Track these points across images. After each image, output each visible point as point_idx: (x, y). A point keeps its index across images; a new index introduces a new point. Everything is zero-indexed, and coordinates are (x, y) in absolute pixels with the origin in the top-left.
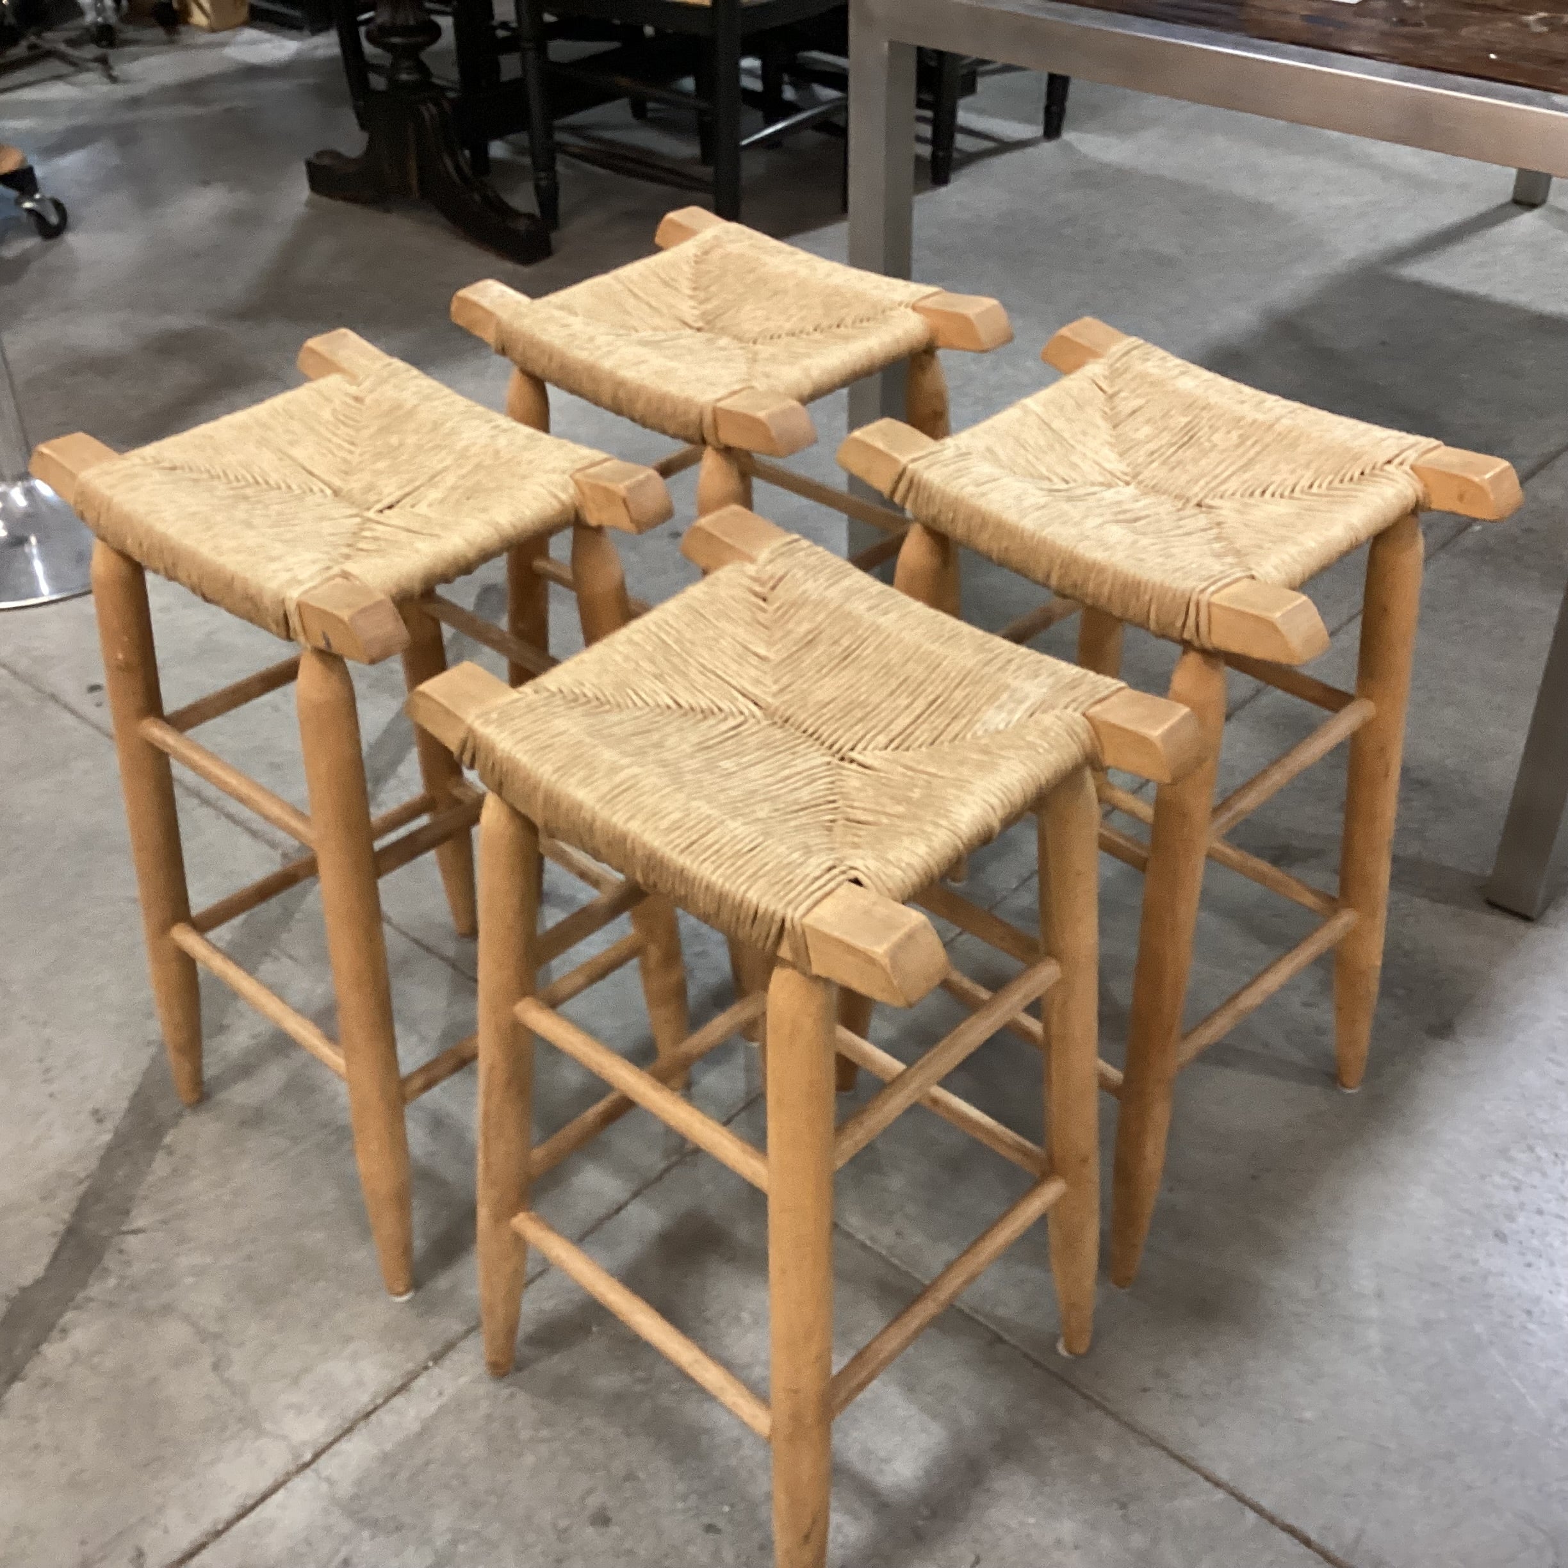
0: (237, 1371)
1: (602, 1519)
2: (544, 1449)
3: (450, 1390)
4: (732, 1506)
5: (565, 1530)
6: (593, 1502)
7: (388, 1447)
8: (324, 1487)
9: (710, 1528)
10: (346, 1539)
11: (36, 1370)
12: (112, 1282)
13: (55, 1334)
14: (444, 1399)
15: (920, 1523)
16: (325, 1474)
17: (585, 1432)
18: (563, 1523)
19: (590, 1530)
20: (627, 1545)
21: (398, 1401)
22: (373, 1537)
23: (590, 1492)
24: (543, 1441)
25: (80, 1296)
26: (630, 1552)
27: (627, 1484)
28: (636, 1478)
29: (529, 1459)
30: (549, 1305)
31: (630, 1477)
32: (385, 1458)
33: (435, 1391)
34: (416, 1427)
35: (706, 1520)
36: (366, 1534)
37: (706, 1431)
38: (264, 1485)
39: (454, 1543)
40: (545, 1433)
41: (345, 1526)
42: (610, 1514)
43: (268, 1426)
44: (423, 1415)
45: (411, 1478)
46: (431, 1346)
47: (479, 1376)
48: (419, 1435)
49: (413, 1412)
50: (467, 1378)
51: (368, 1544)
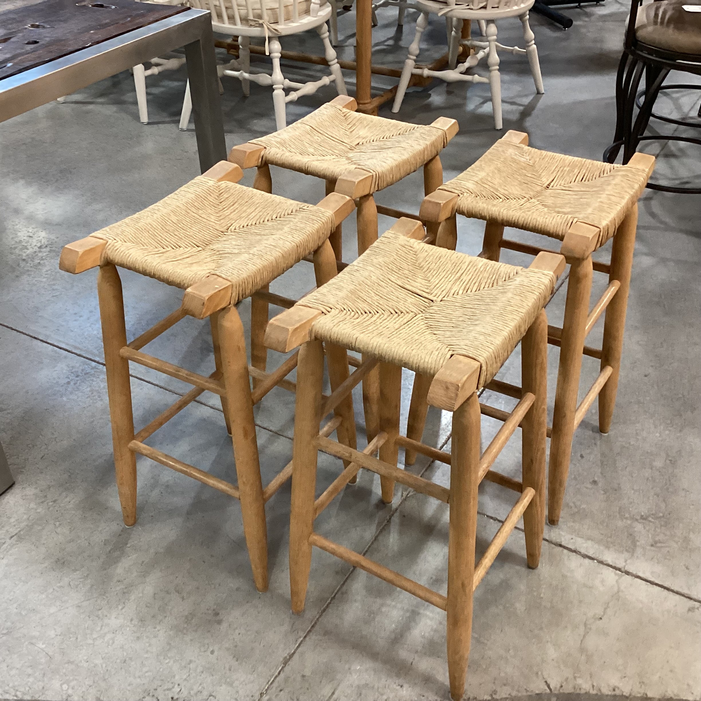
0: (599, 611)
1: (595, 482)
2: (578, 504)
3: (569, 536)
6: (589, 486)
7: (602, 548)
8: (628, 561)
9: (582, 457)
10: (644, 548)
14: (573, 537)
16: (624, 564)
18: (602, 492)
19: (600, 485)
21: (583, 551)
22: (638, 541)
23: (586, 488)
24: (575, 504)
26: (601, 474)
29: (584, 506)
32: (608, 548)
33: (572, 541)
34: (590, 542)
36: (638, 543)
39: (627, 518)
40: (572, 505)
41: (639, 550)
42: (591, 480)
43: (616, 589)
44: (584, 541)
45: (611, 537)
46: (553, 548)
47: (559, 529)
48: (592, 540)
49: (585, 545)
50: (561, 532)
51: (642, 542)
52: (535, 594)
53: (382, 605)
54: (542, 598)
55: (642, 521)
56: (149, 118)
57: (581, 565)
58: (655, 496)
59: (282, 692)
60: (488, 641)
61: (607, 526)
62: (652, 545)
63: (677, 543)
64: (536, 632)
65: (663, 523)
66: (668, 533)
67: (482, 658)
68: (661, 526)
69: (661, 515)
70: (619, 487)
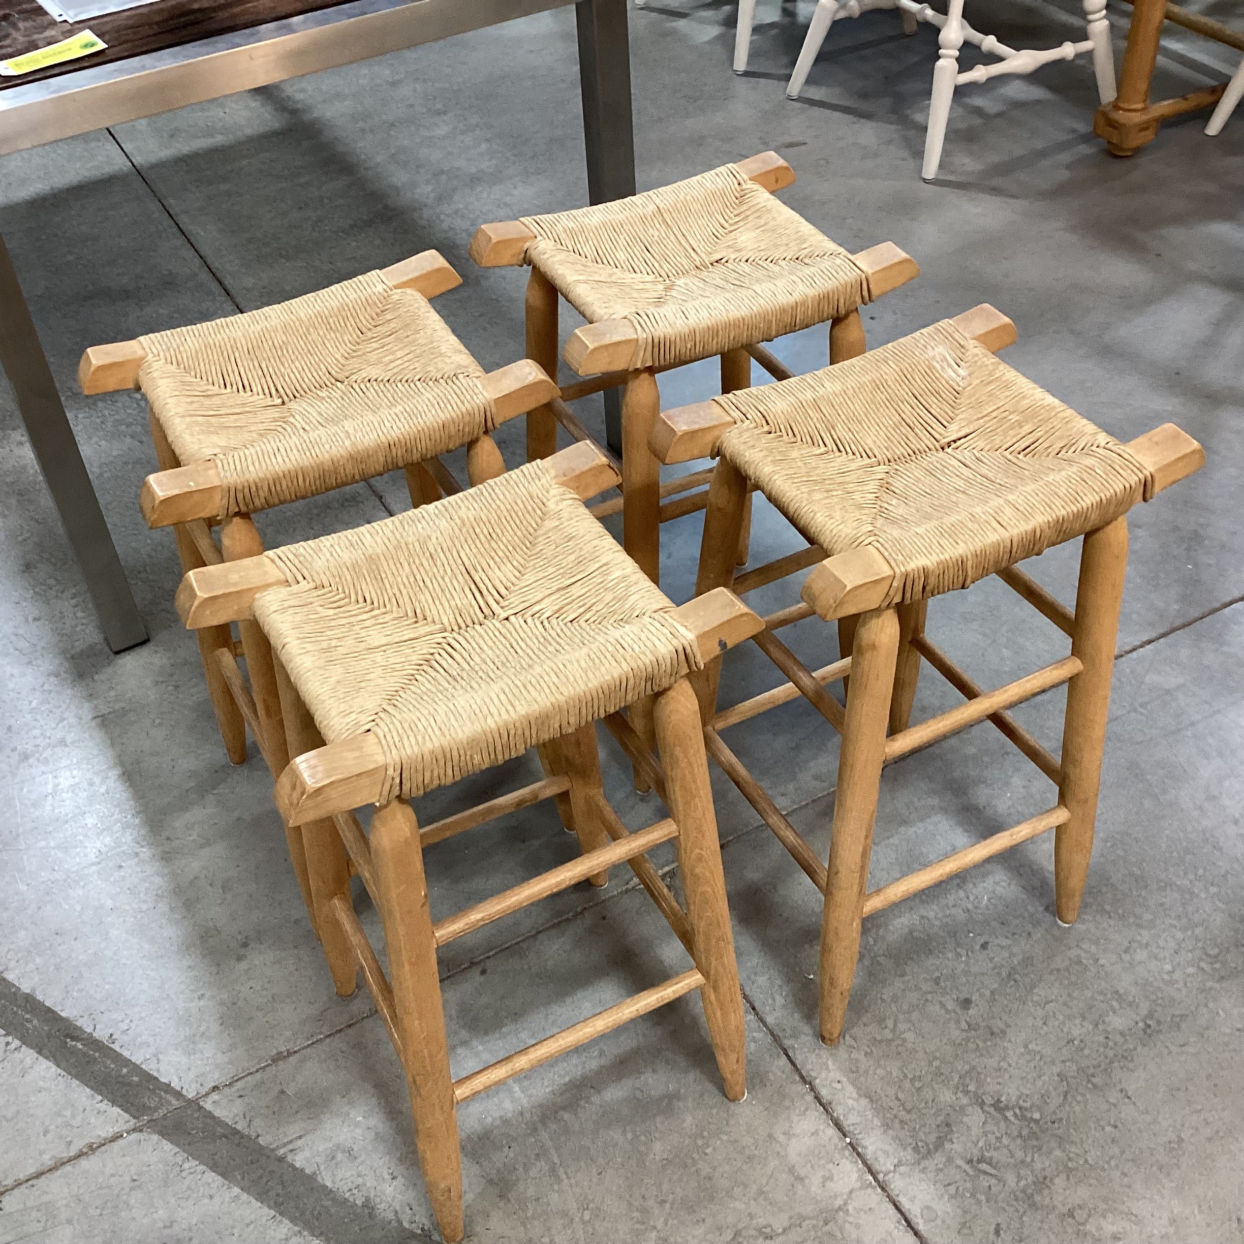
0: (779, 1222)
1: (966, 1003)
2: (902, 1026)
3: (835, 1074)
4: (969, 932)
5: (969, 1025)
6: (951, 1005)
7: (877, 1122)
8: (902, 1169)
9: (984, 946)
10: (950, 1160)
14: (844, 1080)
17: (895, 999)
18: (964, 1025)
19: (971, 1012)
20: (988, 993)
21: (839, 1112)
22: (951, 1141)
23: (943, 1006)
24: (895, 1025)
26: (992, 993)
27: (942, 984)
28: (939, 978)
29: (909, 1036)
30: (780, 1001)
31: (937, 981)
32: (887, 1126)
33: (835, 1085)
34: (864, 1102)
35: (978, 947)
36: (947, 1146)
37: (911, 933)
38: (892, 1210)
39: (966, 1092)
40: (890, 1023)
41: (939, 1159)
42: (962, 996)
43: (839, 1202)
44: (855, 1095)
45: (909, 1112)
46: (794, 1082)
47: (831, 1054)
48: (872, 1101)
49: (850, 1102)
50: (830, 1062)
51: (957, 1146)
52: (700, 1142)
53: (464, 1043)
54: (706, 1154)
55: (992, 1110)
56: (748, 63)
57: (815, 1133)
58: (1056, 1078)
59: (240, 1100)
60: (568, 1177)
61: (919, 1090)
62: (970, 1162)
63: (1019, 1178)
64: (651, 1203)
65: (1025, 1132)
66: (1020, 1154)
67: (537, 1199)
68: (1020, 1135)
69: (1037, 1116)
70: (1003, 1032)
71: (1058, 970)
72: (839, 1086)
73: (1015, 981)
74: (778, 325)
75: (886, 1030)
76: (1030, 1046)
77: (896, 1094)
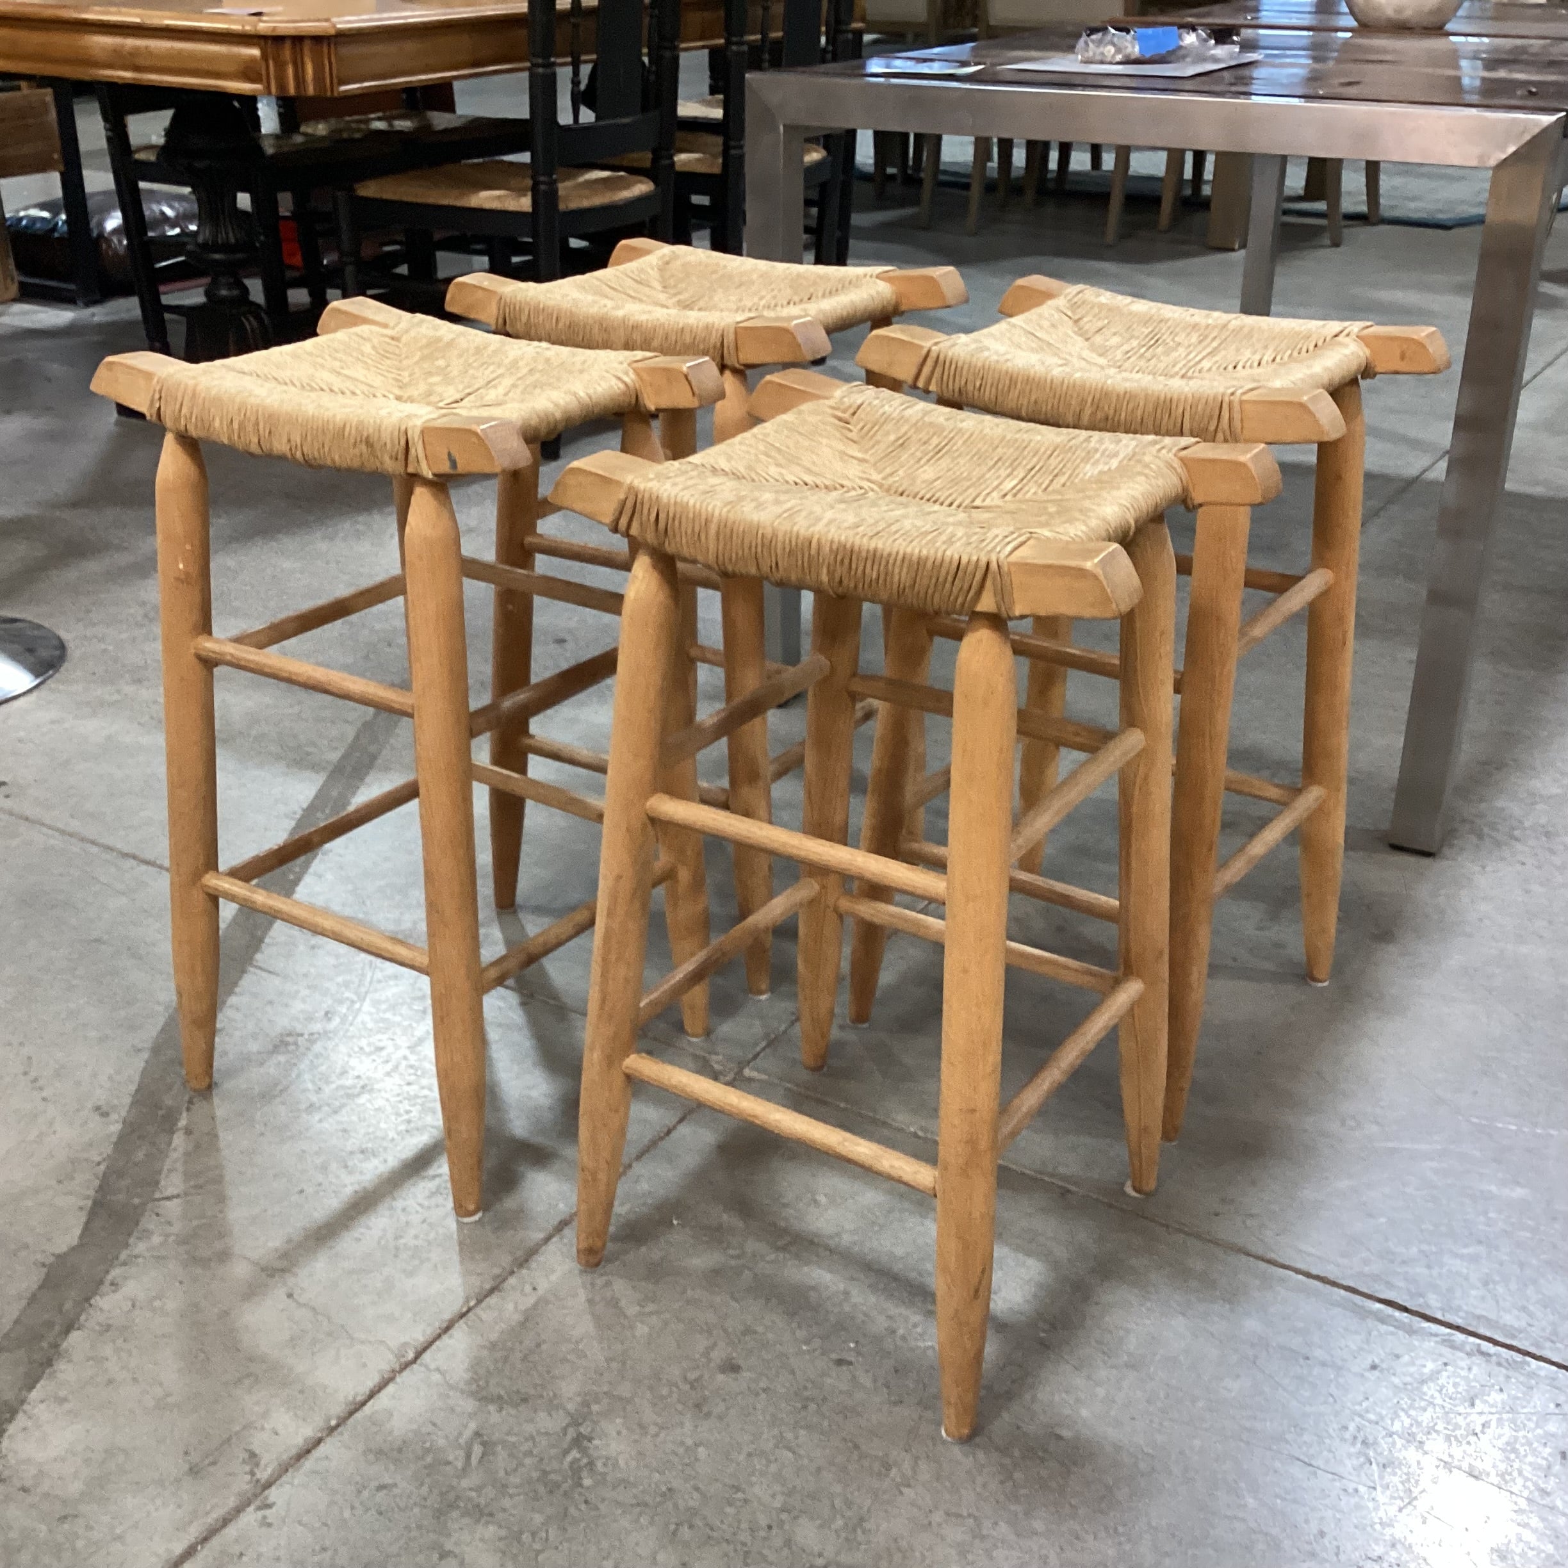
0: (313, 1296)
1: (732, 1368)
2: (654, 1320)
3: (543, 1283)
4: (856, 1342)
5: (696, 1380)
6: (718, 1355)
7: (494, 1337)
8: (436, 1377)
9: (840, 1362)
10: (472, 1415)
11: (93, 1319)
12: (156, 1240)
13: (106, 1288)
14: (540, 1293)
15: (1042, 1335)
16: (433, 1366)
17: (692, 1302)
18: (692, 1376)
19: (721, 1377)
20: (762, 1385)
21: (493, 1303)
22: (501, 1409)
23: (712, 1348)
24: (650, 1314)
25: (123, 1256)
26: (767, 1390)
27: (747, 1338)
28: (755, 1332)
29: (642, 1330)
31: (748, 1331)
32: (492, 1346)
34: (517, 1317)
35: (834, 1356)
36: (492, 1408)
37: (813, 1288)
38: (370, 1383)
39: (586, 1404)
40: (651, 1307)
41: (469, 1405)
42: (738, 1362)
43: (362, 1336)
44: (522, 1307)
45: (525, 1359)
46: (514, 1255)
47: (570, 1271)
48: (522, 1324)
49: (510, 1307)
50: (559, 1274)
51: (496, 1417)
55: (571, 1435)
58: (664, 1489)
62: (479, 1435)
63: (479, 1489)
65: (554, 1477)
66: (515, 1480)
68: (546, 1473)
69: (587, 1482)
70: (708, 1415)
71: (856, 1447)
72: (528, 1289)
73: (805, 1407)
74: (1093, 414)
75: (638, 1308)
76: (701, 1449)
77: (544, 1341)
